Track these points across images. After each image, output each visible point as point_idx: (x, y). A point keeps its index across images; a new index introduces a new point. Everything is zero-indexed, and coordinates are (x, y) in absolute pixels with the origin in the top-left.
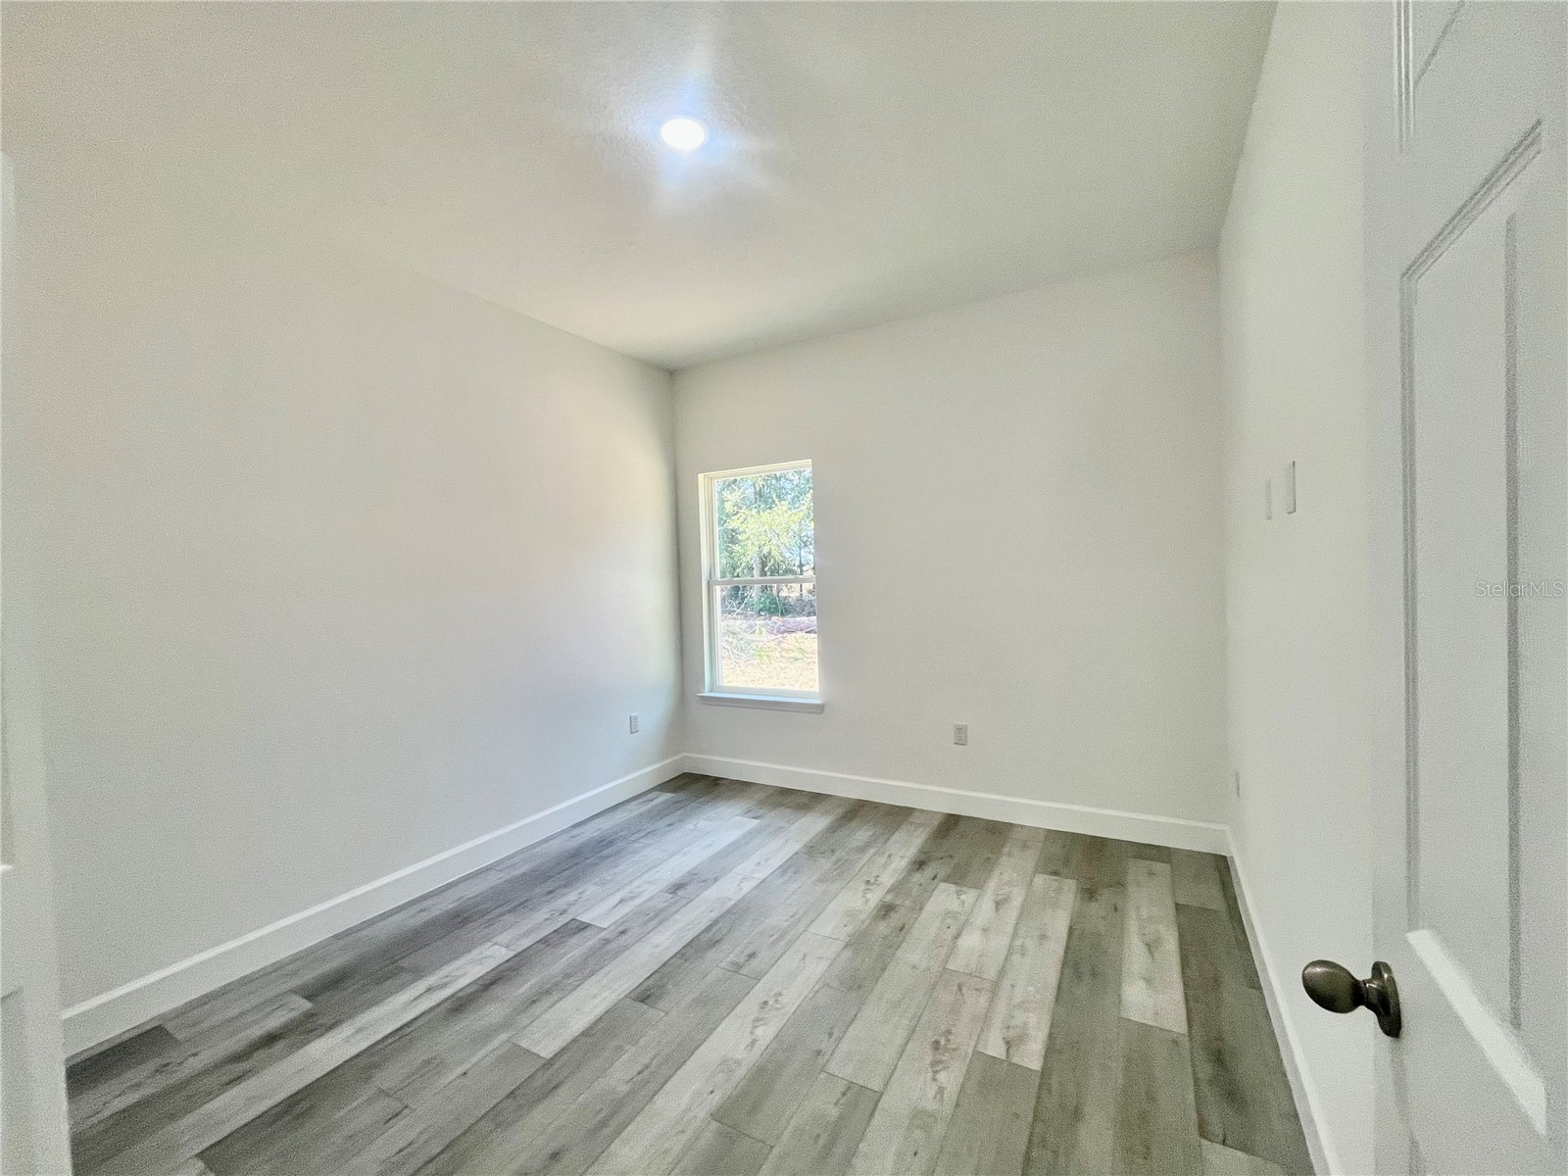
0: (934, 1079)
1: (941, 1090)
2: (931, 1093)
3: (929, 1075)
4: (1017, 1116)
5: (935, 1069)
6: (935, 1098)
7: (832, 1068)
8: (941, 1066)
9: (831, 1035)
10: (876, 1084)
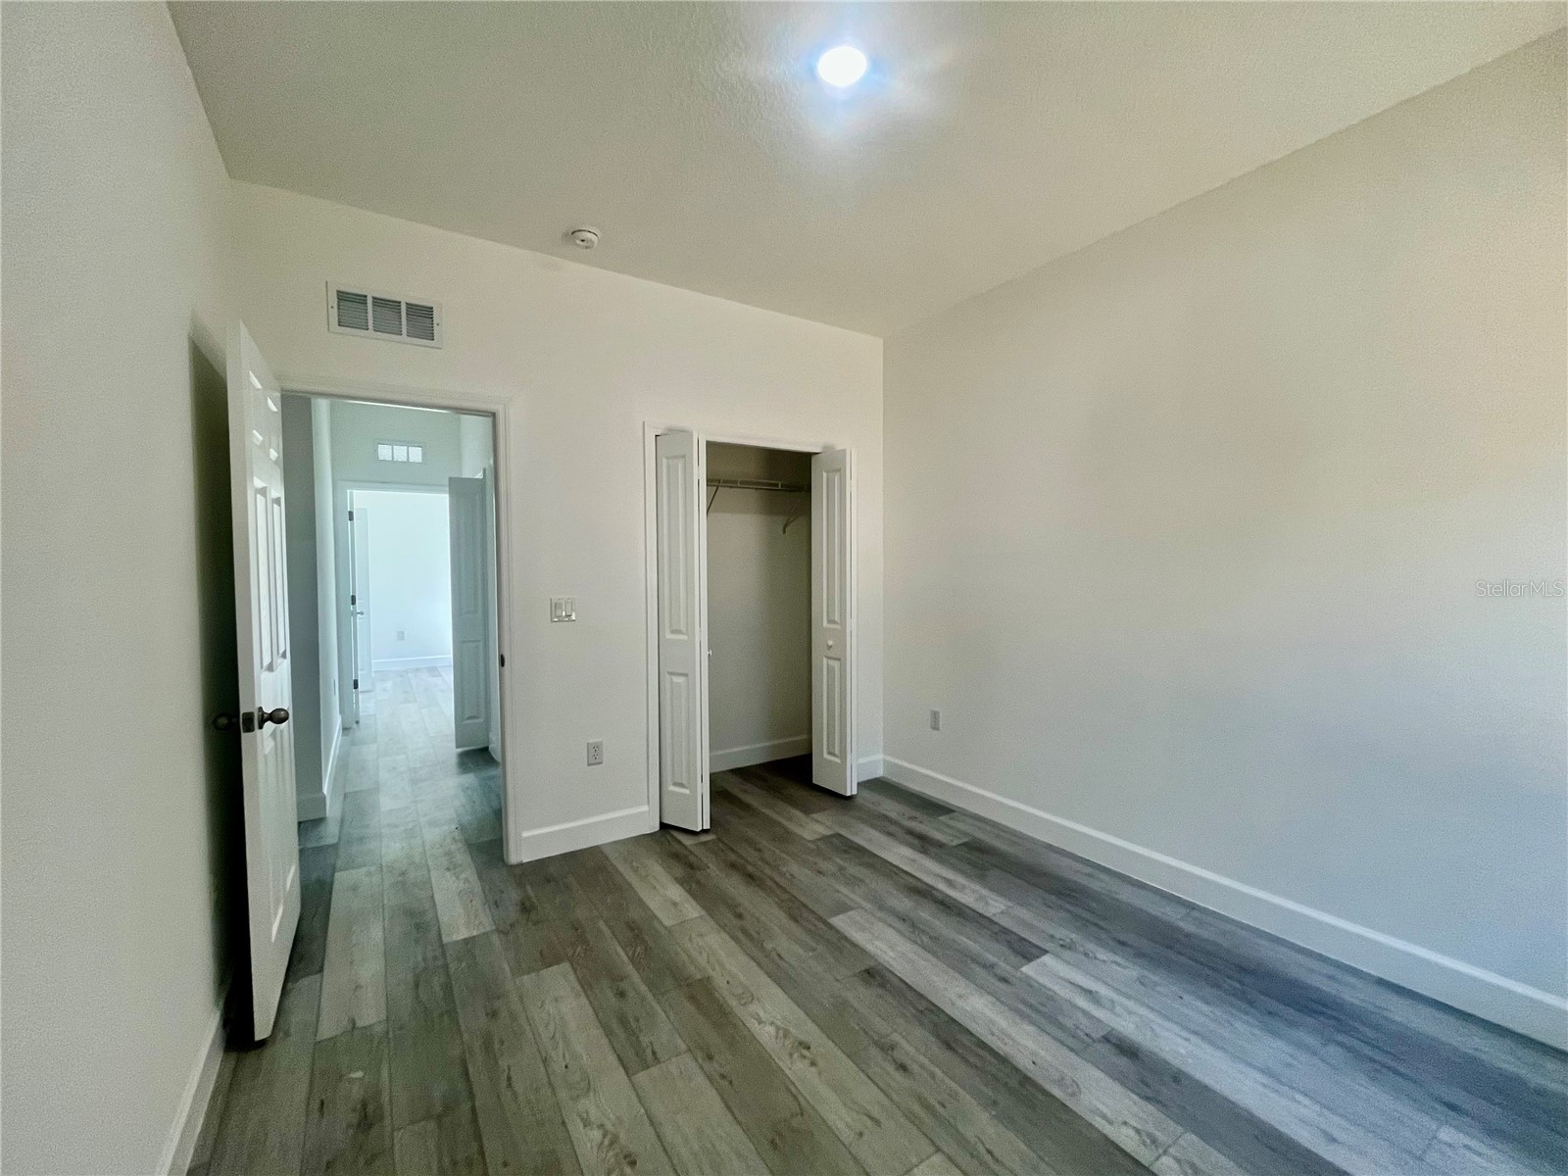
0: (601, 1126)
1: (587, 1123)
2: (594, 1114)
3: (609, 1127)
4: (505, 1164)
5: (609, 1137)
6: (587, 1112)
7: (687, 1059)
8: (606, 1142)
9: (723, 1077)
10: (642, 1077)
